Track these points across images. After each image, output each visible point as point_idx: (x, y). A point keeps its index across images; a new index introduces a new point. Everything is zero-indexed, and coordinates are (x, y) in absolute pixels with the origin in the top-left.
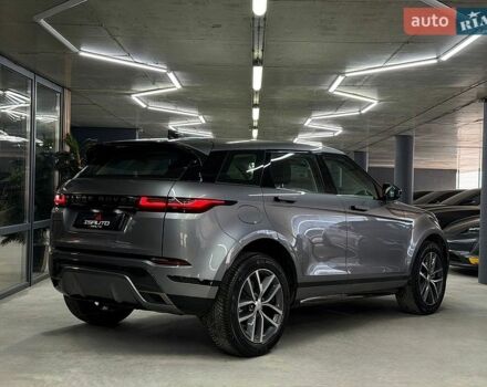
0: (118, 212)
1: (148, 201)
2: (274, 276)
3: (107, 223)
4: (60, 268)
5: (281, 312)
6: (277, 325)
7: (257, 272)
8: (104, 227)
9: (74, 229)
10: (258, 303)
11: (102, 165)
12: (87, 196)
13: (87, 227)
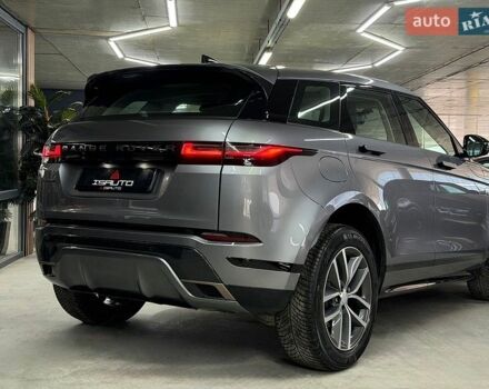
0: (144, 166)
1: (195, 148)
2: (362, 256)
3: (130, 183)
4: (55, 249)
5: (369, 306)
6: (365, 325)
7: (343, 250)
8: (125, 189)
9: (77, 193)
10: (344, 296)
11: (108, 106)
12: (98, 144)
13: (99, 189)
